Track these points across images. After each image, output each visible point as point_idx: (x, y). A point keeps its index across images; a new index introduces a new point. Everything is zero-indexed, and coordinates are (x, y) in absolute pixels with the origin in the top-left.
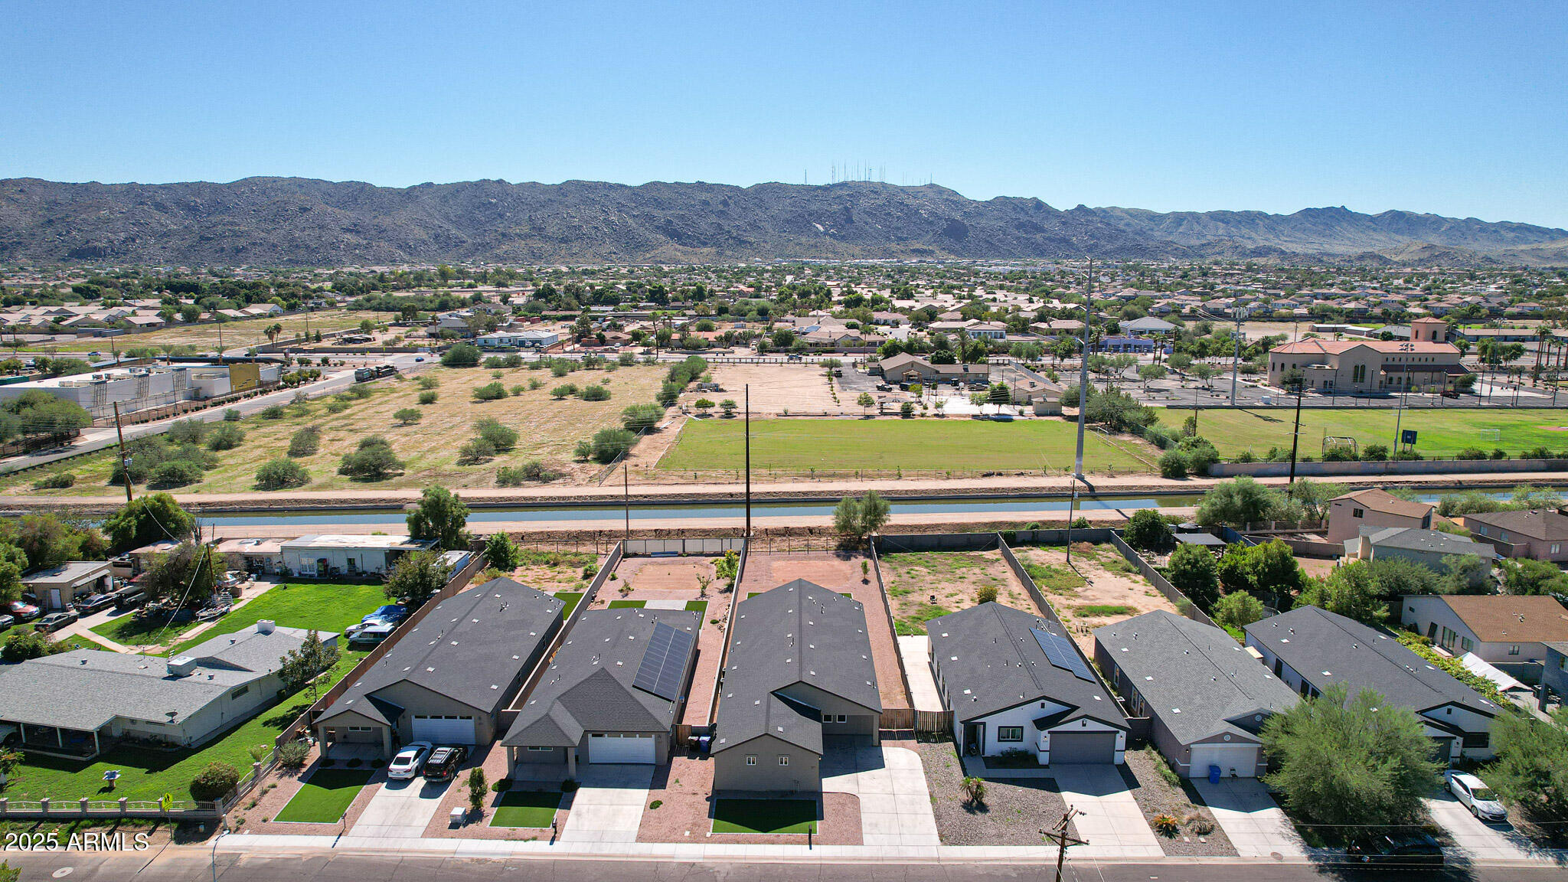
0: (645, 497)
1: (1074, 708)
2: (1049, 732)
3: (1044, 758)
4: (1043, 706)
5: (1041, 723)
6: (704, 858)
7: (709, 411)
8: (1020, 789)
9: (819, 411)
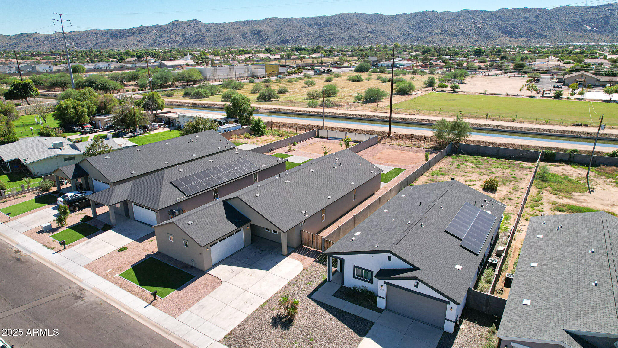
0: (360, 116)
1: (416, 269)
2: (385, 283)
3: (381, 303)
4: (390, 259)
5: (385, 274)
6: (93, 289)
7: (445, 89)
8: (335, 321)
9: (505, 94)
